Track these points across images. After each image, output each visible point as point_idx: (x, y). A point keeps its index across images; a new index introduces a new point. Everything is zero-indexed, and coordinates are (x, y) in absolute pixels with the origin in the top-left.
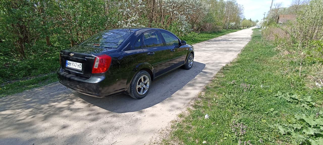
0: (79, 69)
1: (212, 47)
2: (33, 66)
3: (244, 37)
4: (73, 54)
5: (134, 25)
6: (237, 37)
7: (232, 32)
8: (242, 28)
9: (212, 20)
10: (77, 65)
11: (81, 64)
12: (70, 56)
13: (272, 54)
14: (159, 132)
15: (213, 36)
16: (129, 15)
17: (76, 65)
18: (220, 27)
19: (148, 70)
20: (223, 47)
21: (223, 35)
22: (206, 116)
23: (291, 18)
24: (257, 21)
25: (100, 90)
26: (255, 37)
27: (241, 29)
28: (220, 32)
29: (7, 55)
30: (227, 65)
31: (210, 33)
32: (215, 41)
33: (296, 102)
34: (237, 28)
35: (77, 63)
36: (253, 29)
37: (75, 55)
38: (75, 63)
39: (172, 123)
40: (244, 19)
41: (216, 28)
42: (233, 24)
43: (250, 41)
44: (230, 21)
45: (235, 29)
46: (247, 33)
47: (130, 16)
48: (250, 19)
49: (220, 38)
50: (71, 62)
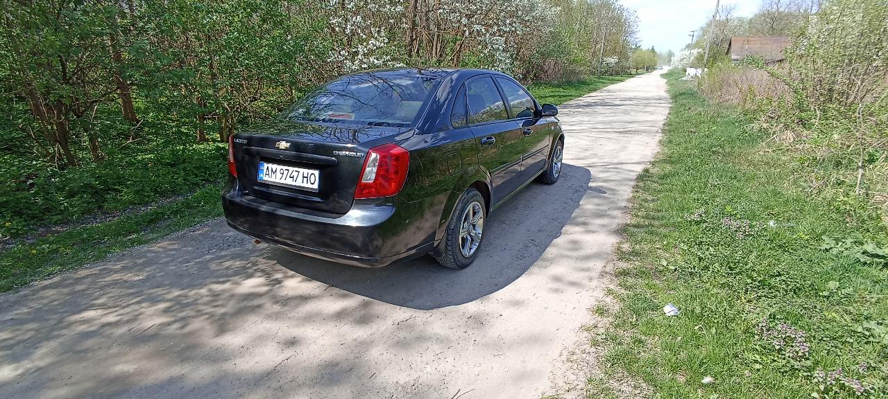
0: (309, 186)
1: (581, 123)
2: (105, 181)
3: (650, 95)
4: (289, 144)
5: (376, 61)
6: (631, 95)
7: (613, 82)
8: (634, 71)
9: (561, 50)
10: (301, 176)
11: (317, 173)
12: (278, 148)
13: (752, 139)
14: (564, 357)
15: (567, 92)
16: (362, 35)
17: (295, 174)
18: (582, 68)
19: (481, 187)
20: (609, 123)
21: (595, 90)
22: (669, 310)
23: (763, 46)
24: (671, 55)
25: (377, 246)
26: (681, 96)
27: (631, 74)
28: (584, 83)
29: (9, 150)
30: (646, 171)
31: (559, 86)
32: (579, 106)
33: (880, 263)
34: (621, 73)
35: (301, 170)
36: (663, 76)
37: (296, 146)
38: (291, 169)
39: (586, 334)
40: (638, 48)
41: (573, 72)
42: (612, 60)
43: (671, 106)
44: (606, 53)
45: (617, 74)
46: (650, 85)
47: (364, 37)
48: (650, 49)
49: (587, 99)
50: (279, 167)
